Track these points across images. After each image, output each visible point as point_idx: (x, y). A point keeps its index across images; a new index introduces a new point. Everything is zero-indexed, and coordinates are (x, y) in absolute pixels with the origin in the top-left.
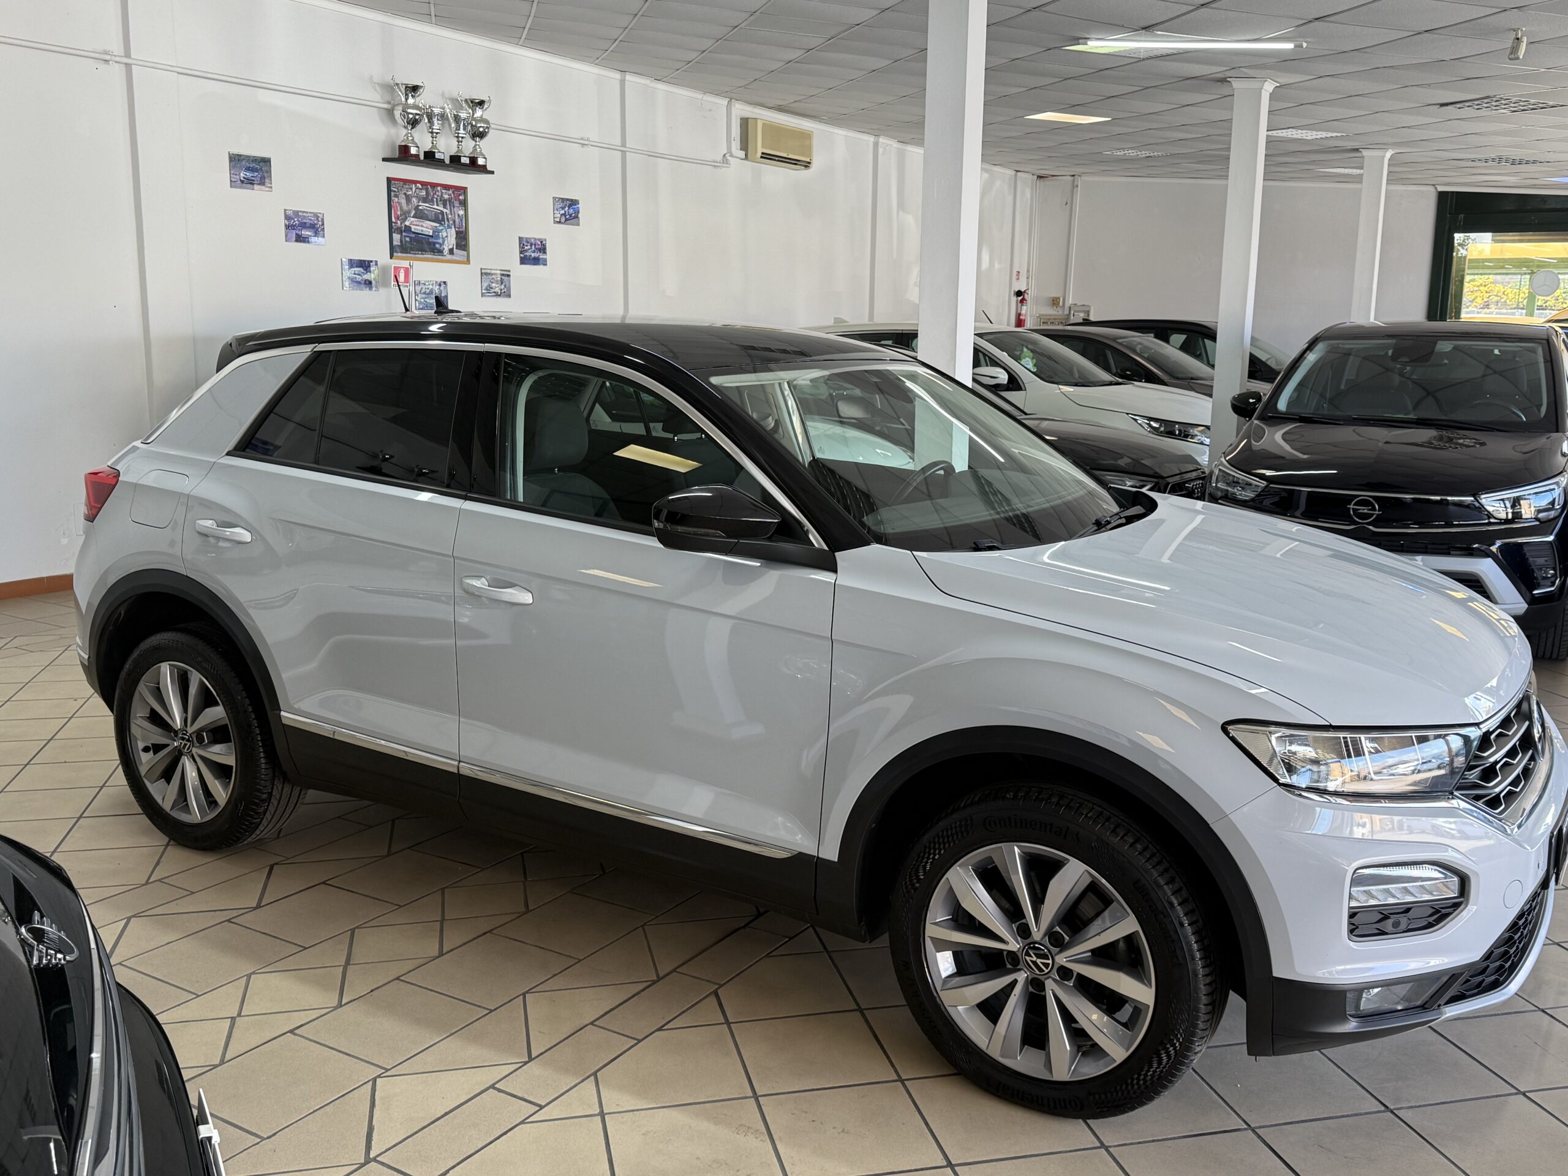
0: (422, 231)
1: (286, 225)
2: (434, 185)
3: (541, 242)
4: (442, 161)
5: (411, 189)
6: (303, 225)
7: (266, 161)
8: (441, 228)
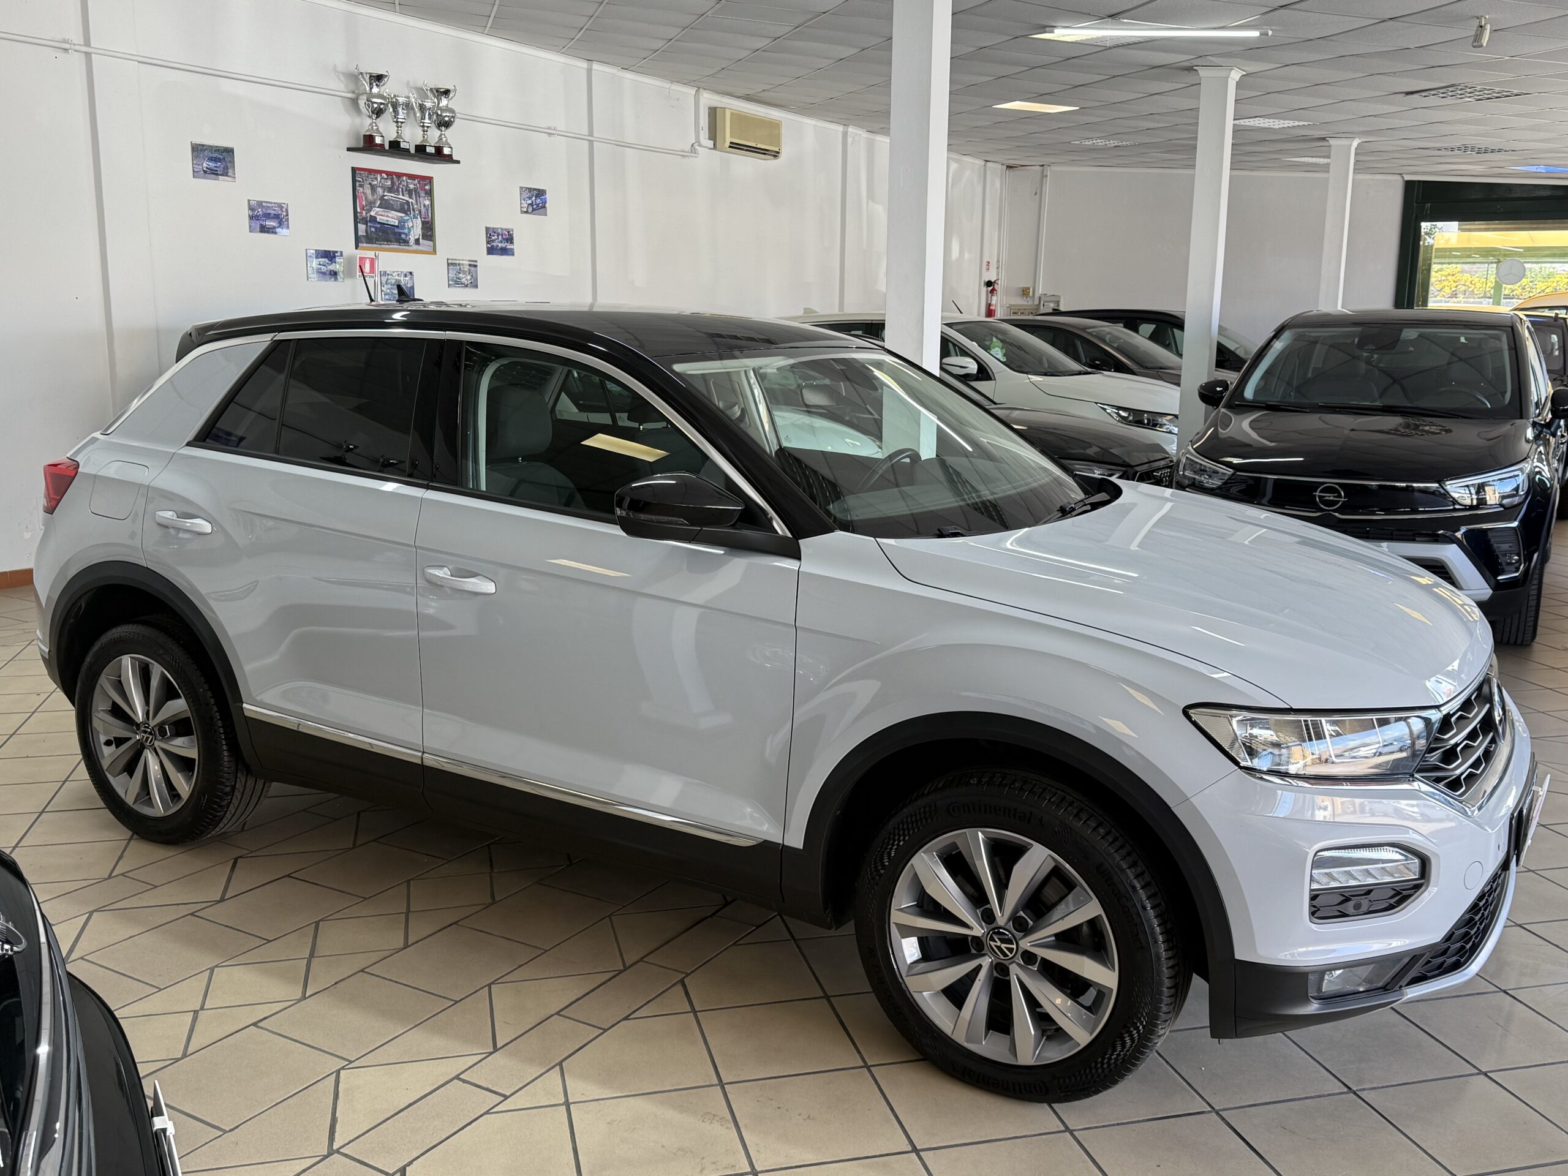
0: (388, 221)
1: (249, 216)
2: (399, 175)
3: (508, 232)
4: (407, 150)
5: (376, 179)
6: (267, 216)
7: (230, 151)
8: (406, 218)
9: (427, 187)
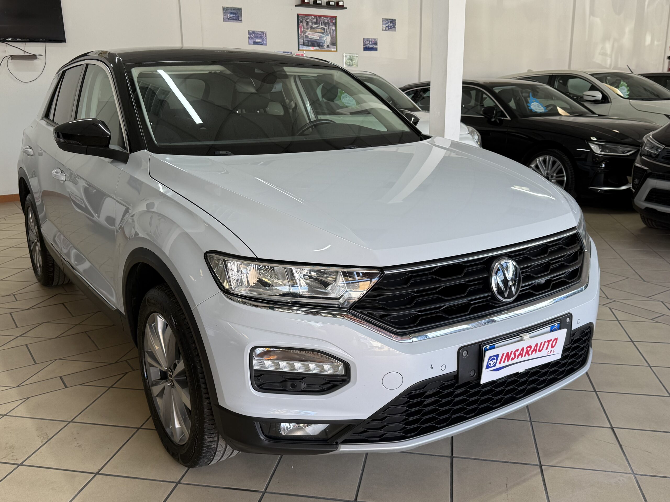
0: (314, 37)
1: (249, 37)
2: (320, 16)
3: (375, 40)
4: (321, 4)
5: (309, 18)
6: (257, 37)
7: (240, 9)
8: (324, 36)
9: (334, 21)
